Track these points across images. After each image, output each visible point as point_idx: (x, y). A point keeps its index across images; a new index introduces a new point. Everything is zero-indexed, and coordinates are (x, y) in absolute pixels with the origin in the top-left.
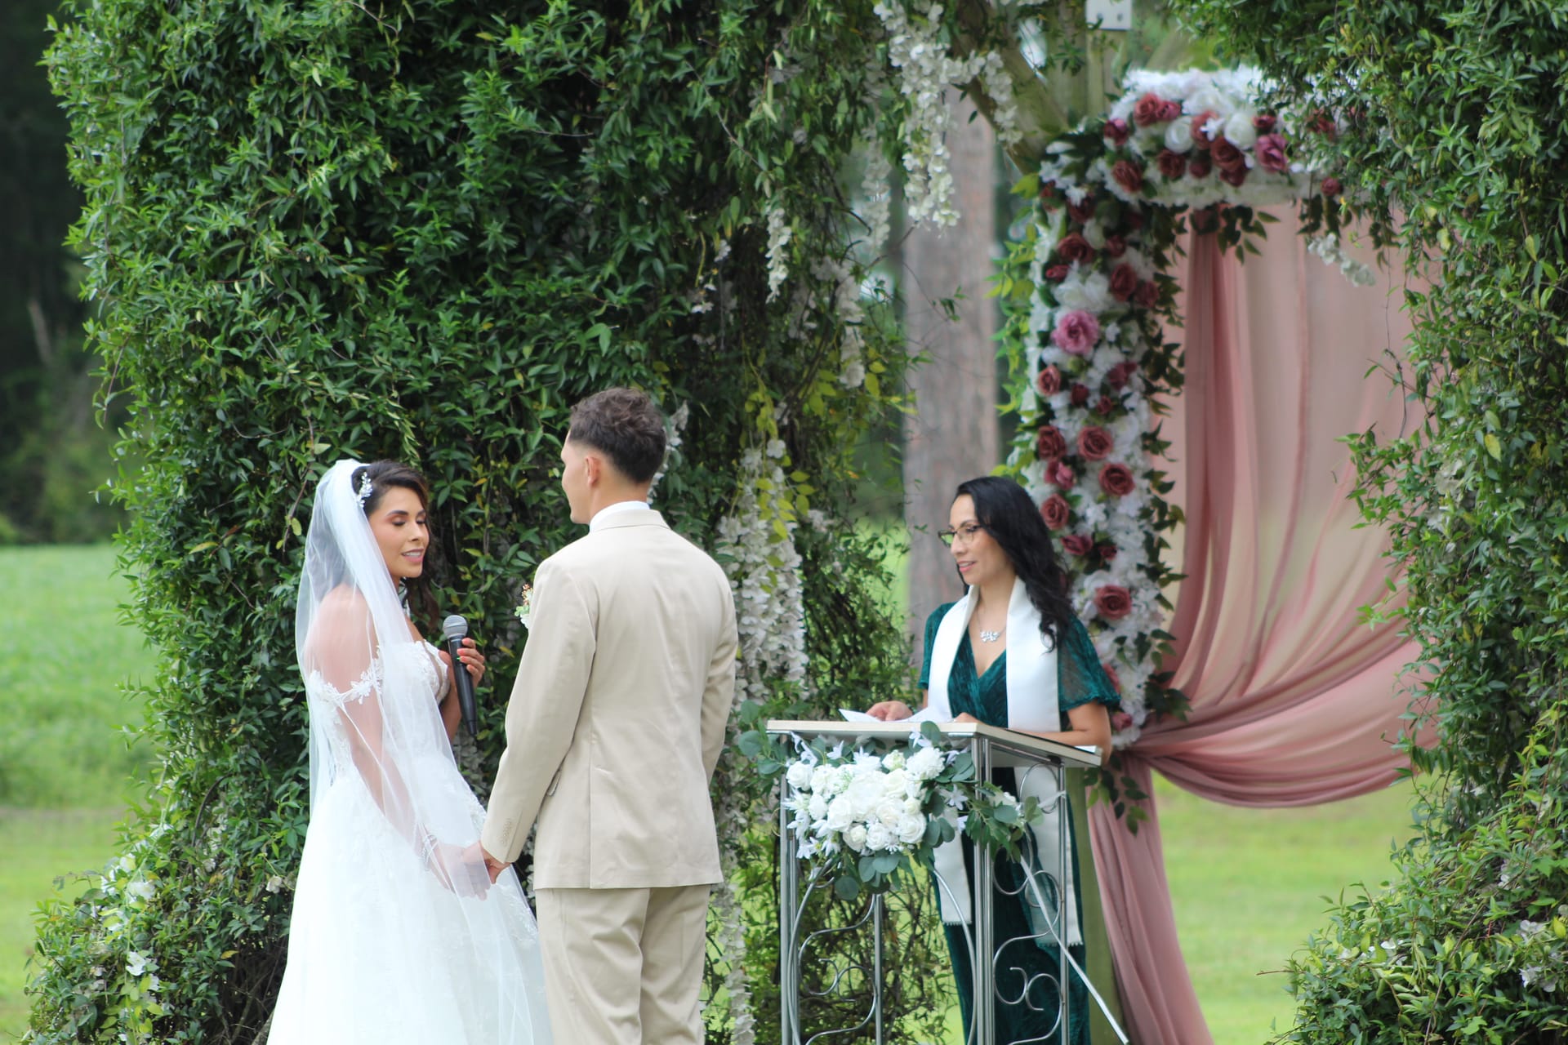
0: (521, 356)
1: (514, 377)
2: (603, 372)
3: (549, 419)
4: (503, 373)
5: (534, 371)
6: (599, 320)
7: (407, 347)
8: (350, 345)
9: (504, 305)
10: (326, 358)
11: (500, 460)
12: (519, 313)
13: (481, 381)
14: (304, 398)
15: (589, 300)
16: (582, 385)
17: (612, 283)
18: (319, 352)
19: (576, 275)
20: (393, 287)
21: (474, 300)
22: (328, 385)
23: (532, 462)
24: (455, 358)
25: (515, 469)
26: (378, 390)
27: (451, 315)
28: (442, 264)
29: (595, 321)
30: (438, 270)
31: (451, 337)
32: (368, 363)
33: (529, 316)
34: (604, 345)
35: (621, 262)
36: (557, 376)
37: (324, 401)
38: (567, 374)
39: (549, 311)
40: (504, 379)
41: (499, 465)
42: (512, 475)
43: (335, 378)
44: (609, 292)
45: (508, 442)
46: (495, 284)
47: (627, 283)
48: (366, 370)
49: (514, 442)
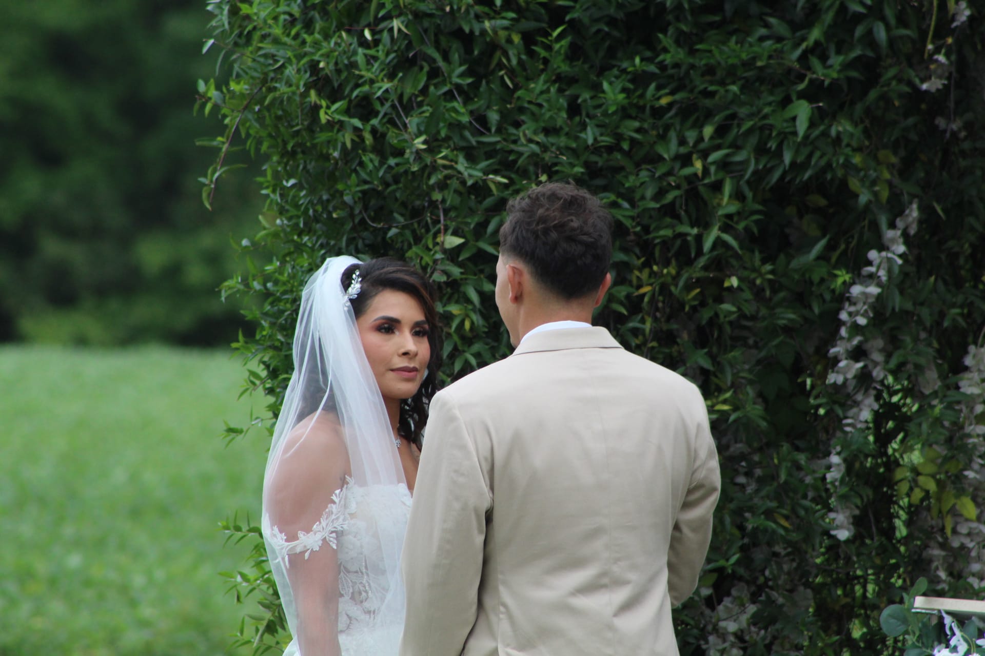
0: (701, 139)
1: (692, 165)
2: (800, 159)
3: (729, 216)
4: (677, 157)
5: (715, 156)
6: (800, 95)
7: (559, 122)
8: (494, 117)
9: (687, 73)
10: (467, 134)
11: (667, 264)
12: (701, 84)
13: (649, 167)
14: (432, 181)
15: (790, 70)
16: (777, 175)
17: (819, 51)
18: (456, 126)
19: (779, 39)
20: (549, 48)
21: (652, 68)
22: (462, 165)
23: (706, 268)
24: (619, 137)
25: (685, 276)
26: (524, 174)
27: (619, 85)
28: (612, 22)
29: (794, 97)
30: (606, 29)
31: (614, 113)
32: (513, 138)
33: (712, 88)
34: (802, 126)
35: (830, 26)
36: (745, 163)
37: (454, 184)
38: (757, 161)
39: (740, 83)
40: (677, 165)
41: (665, 271)
42: (681, 283)
43: (471, 157)
44: (815, 62)
45: (678, 242)
46: (673, 49)
47: (838, 52)
48: (513, 147)
49: (685, 243)
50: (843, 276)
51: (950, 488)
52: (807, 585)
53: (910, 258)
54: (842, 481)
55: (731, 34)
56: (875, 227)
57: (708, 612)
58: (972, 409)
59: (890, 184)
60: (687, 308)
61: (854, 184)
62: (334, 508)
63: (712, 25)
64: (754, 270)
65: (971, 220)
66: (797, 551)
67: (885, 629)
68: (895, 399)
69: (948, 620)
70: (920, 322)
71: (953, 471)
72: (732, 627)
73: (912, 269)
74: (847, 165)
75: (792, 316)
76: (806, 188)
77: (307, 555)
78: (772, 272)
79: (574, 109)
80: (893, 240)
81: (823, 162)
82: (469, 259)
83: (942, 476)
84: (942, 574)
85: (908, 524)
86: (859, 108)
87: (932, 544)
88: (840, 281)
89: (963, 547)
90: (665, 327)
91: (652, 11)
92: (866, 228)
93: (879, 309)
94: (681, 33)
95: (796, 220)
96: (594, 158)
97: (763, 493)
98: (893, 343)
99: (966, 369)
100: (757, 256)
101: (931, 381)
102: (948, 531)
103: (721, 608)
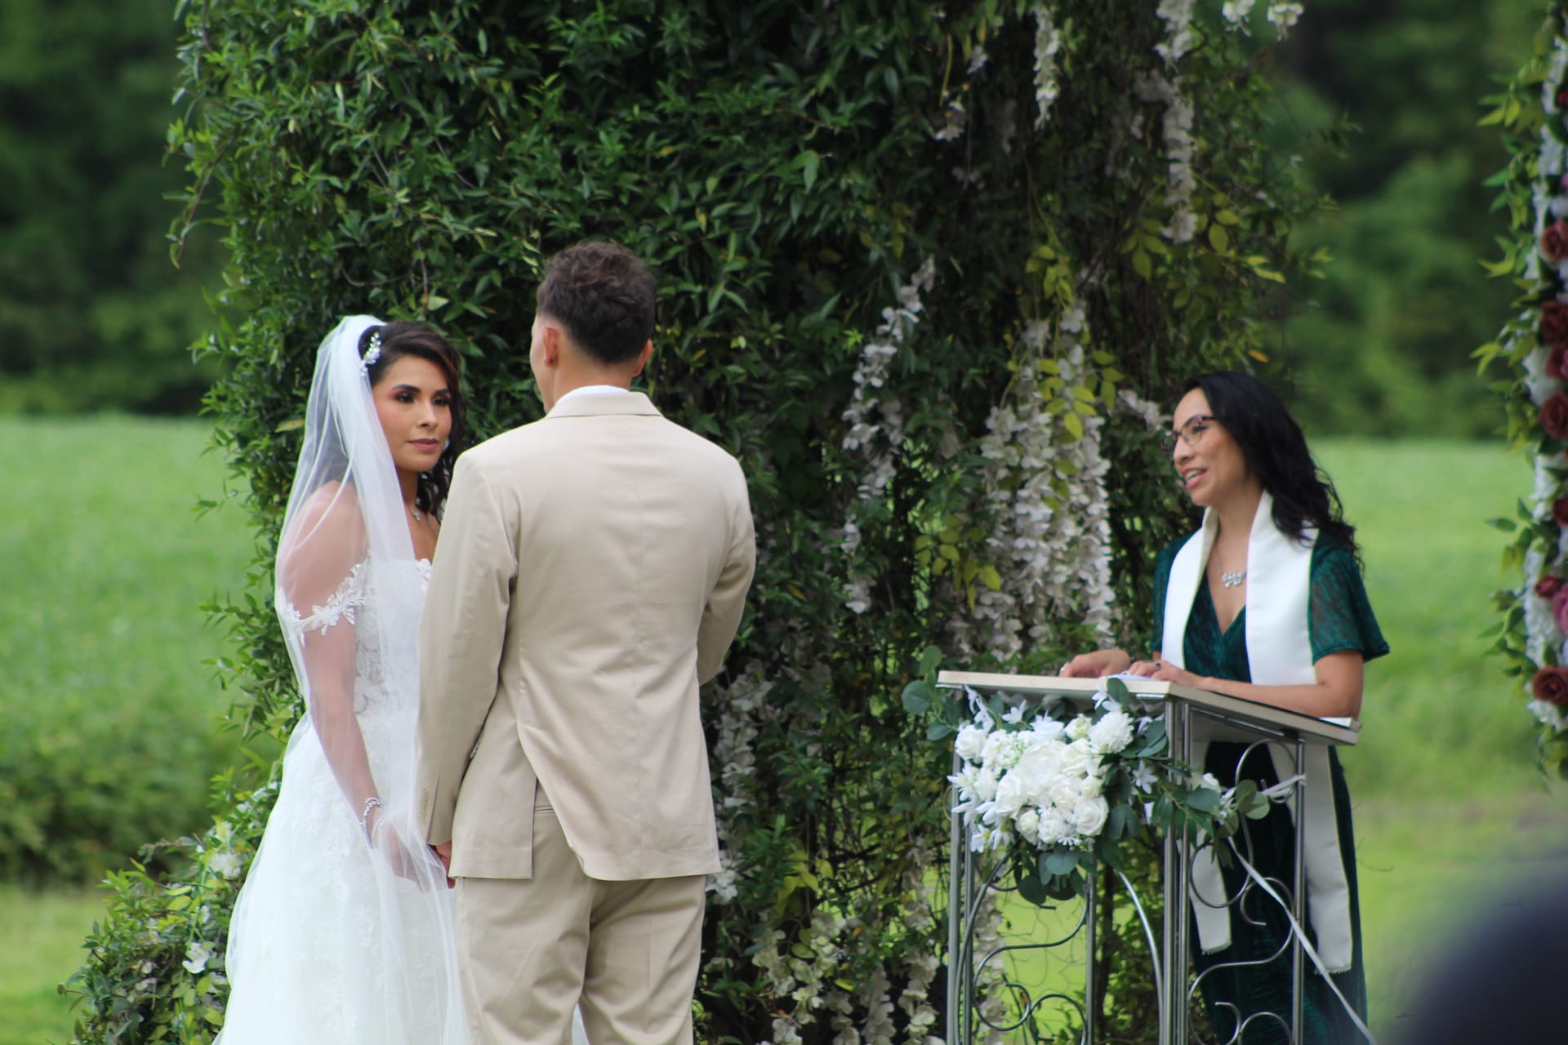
0: (703, 192)
2: (808, 213)
3: (735, 273)
4: (681, 211)
5: (719, 210)
6: (810, 145)
7: (554, 175)
8: (482, 169)
9: (689, 123)
10: (454, 187)
11: (670, 324)
12: (703, 134)
13: (650, 221)
14: (416, 237)
15: (797, 120)
16: (783, 230)
17: (829, 99)
18: (440, 179)
19: (786, 86)
20: (541, 97)
21: (652, 118)
22: (447, 219)
23: (712, 328)
24: (617, 191)
25: (689, 336)
26: (514, 229)
27: (617, 135)
28: (609, 68)
29: (801, 147)
30: (602, 76)
31: (612, 165)
32: (503, 192)
33: (715, 138)
34: (810, 178)
35: (840, 72)
36: (751, 217)
37: (440, 240)
38: (764, 215)
39: (744, 133)
40: (679, 220)
41: (669, 331)
42: (686, 344)
43: (457, 210)
44: (823, 111)
45: (682, 301)
46: (673, 96)
47: (849, 98)
48: (502, 201)
49: (689, 301)
50: (854, 337)
51: (972, 556)
52: (825, 660)
53: (927, 316)
54: (858, 551)
55: (735, 81)
56: (887, 283)
57: (721, 690)
58: (994, 474)
59: (906, 239)
60: (692, 370)
61: (866, 238)
62: (351, 581)
63: (715, 72)
64: (763, 329)
65: (990, 276)
66: (814, 626)
67: (906, 707)
68: (915, 464)
69: (972, 695)
70: (938, 383)
71: (976, 538)
72: (746, 705)
73: (928, 328)
74: (858, 219)
75: (803, 378)
76: (817, 243)
77: (324, 631)
78: (782, 332)
79: (569, 161)
80: (909, 297)
81: (833, 216)
82: (456, 321)
83: (965, 545)
84: (966, 647)
85: (930, 595)
86: (871, 157)
87: (955, 615)
88: (851, 342)
89: (986, 618)
90: (669, 390)
91: (652, 57)
92: (881, 286)
93: (895, 371)
94: (682, 80)
95: (808, 277)
96: (591, 213)
97: (776, 564)
98: (911, 405)
99: (988, 432)
100: (766, 315)
101: (951, 444)
102: (971, 602)
103: (734, 686)
